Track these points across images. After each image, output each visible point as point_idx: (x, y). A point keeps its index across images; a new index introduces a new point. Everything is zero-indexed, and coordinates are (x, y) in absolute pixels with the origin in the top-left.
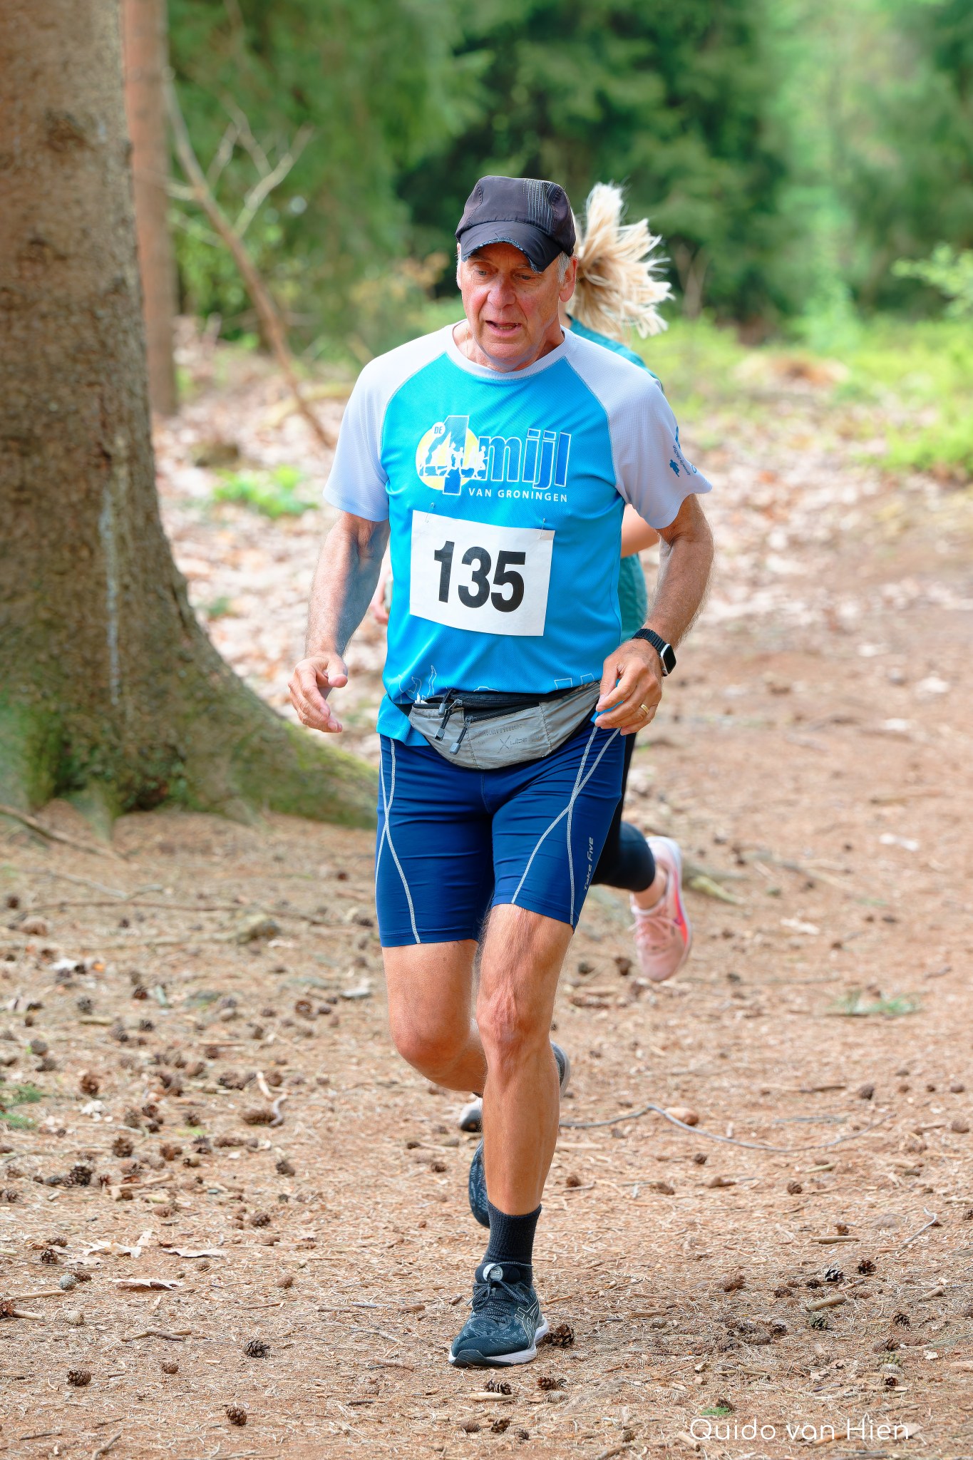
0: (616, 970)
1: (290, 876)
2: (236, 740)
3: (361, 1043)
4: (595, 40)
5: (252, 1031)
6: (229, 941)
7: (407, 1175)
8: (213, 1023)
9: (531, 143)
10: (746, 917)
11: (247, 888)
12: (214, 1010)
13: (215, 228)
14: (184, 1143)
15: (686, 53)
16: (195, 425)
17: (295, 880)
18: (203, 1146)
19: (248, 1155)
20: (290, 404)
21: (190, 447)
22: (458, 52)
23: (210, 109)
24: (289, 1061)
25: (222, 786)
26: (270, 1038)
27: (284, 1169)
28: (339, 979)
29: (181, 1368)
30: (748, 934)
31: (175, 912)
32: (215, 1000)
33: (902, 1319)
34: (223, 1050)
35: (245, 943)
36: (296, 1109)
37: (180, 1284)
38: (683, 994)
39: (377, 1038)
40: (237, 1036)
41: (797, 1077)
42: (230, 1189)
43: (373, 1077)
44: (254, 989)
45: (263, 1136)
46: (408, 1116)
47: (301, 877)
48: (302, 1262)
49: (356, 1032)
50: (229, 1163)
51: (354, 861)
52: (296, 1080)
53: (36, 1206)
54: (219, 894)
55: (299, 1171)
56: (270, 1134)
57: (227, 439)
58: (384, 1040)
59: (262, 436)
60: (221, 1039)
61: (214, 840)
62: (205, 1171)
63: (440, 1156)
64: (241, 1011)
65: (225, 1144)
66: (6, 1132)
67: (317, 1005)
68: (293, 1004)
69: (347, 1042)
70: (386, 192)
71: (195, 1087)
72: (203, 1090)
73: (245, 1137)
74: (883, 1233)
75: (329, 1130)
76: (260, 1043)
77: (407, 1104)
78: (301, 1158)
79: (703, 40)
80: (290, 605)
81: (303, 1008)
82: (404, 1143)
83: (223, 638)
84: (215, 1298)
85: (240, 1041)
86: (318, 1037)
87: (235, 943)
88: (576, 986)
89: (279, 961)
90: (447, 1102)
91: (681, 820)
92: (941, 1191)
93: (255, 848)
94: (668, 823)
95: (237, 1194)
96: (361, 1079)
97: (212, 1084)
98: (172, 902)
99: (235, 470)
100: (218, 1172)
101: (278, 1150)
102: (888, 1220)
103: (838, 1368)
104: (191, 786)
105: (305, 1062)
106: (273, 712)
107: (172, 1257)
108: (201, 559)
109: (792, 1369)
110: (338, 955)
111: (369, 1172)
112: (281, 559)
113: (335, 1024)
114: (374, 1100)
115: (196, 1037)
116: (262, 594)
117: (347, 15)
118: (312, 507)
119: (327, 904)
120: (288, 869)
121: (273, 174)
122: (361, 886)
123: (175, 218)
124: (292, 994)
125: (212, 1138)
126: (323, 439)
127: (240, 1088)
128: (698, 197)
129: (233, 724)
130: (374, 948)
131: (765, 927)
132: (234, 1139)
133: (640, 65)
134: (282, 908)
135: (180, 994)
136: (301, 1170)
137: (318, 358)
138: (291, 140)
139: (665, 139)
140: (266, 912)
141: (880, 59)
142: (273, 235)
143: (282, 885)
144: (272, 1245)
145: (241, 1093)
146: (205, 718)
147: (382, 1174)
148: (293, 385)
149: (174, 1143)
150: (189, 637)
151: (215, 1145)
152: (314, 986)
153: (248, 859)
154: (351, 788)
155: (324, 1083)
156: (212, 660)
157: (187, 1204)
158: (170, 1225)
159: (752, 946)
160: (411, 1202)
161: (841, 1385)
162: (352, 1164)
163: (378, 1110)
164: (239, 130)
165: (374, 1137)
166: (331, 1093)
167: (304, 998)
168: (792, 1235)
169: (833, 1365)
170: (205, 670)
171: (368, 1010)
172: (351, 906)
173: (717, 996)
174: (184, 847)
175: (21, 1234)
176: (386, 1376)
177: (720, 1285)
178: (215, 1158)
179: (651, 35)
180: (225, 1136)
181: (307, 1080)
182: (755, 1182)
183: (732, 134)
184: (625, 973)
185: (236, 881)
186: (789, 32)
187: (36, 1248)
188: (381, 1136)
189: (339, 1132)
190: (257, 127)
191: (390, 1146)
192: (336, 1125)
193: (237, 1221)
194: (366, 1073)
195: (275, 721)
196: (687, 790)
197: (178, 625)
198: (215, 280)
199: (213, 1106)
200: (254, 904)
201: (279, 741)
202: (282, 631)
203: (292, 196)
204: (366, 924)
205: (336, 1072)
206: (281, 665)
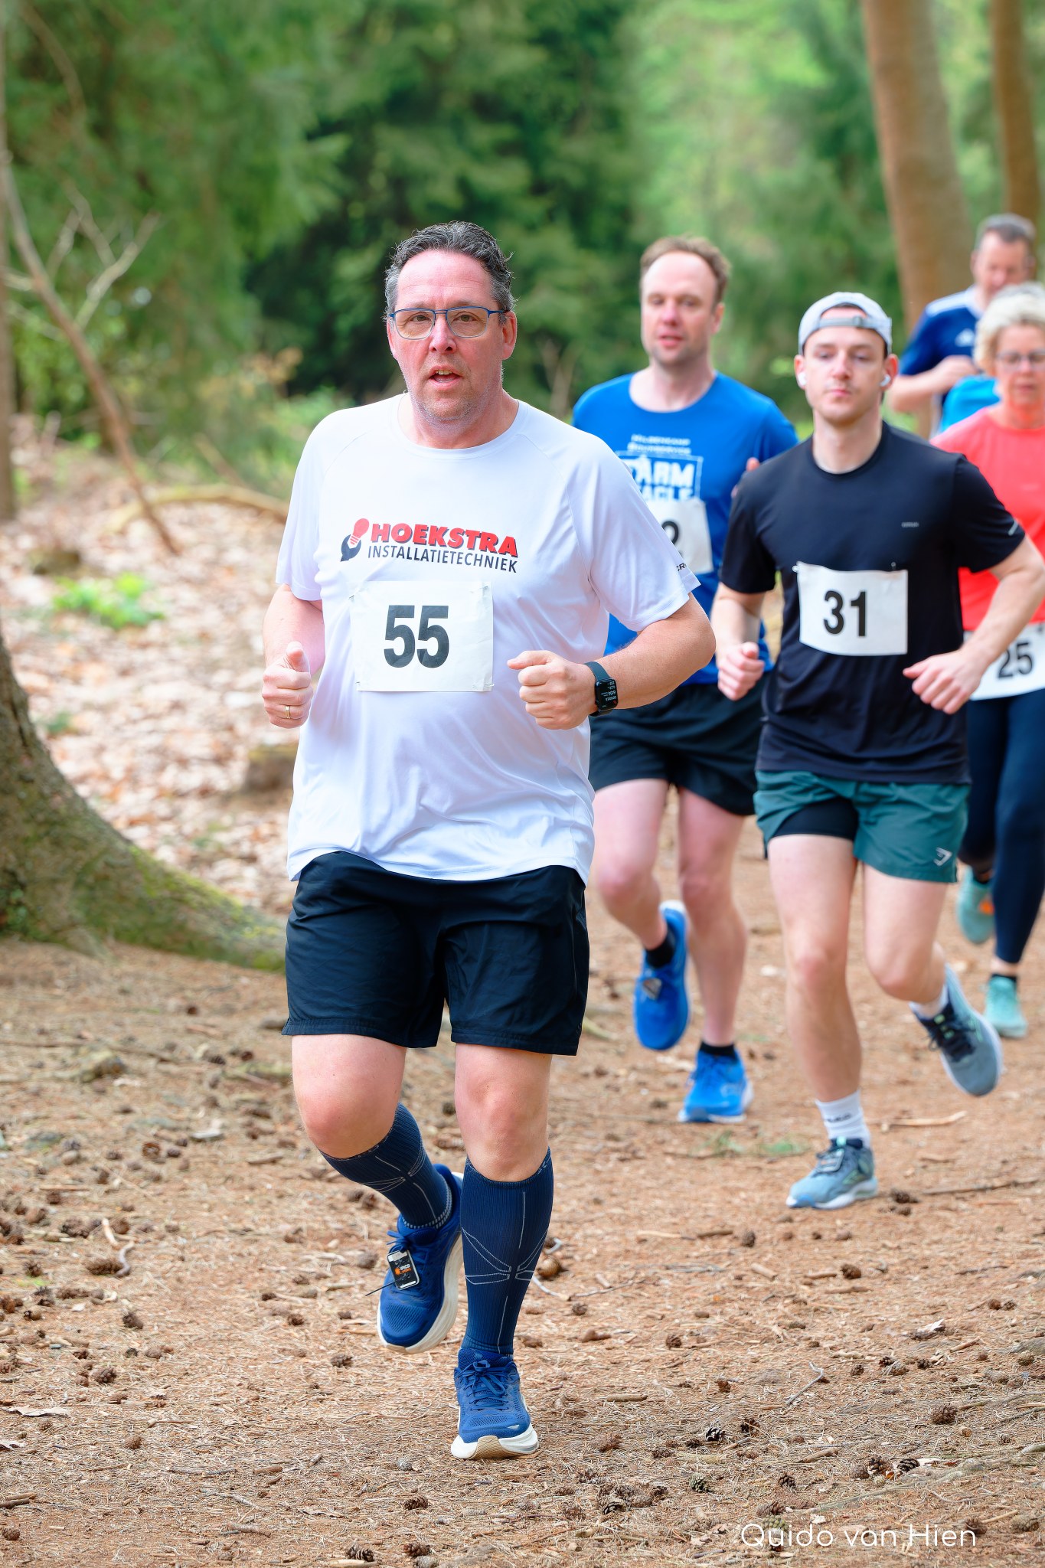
1: (136, 1010)
2: (79, 866)
3: (213, 1188)
4: (457, 124)
5: (97, 1175)
6: (72, 1079)
7: (262, 1328)
8: (55, 1166)
9: (388, 231)
10: (620, 1054)
11: (90, 1023)
12: (56, 1153)
13: (54, 320)
14: (25, 1294)
15: (553, 138)
16: (34, 530)
17: (142, 1014)
18: (45, 1298)
19: (93, 1307)
20: (134, 508)
21: (28, 554)
22: (311, 136)
23: (49, 194)
24: (137, 1207)
25: (65, 915)
26: (116, 1183)
27: (131, 1322)
28: (189, 1120)
29: (23, 1535)
30: (622, 1072)
31: (15, 1049)
32: (58, 1142)
33: (787, 1481)
34: (66, 1195)
35: (89, 1082)
36: (144, 1258)
37: (22, 1445)
39: (229, 1182)
40: (81, 1181)
41: (675, 1224)
42: (74, 1344)
43: (225, 1224)
44: (99, 1131)
45: (109, 1287)
46: (264, 1266)
47: (148, 1011)
48: (151, 1421)
49: (207, 1176)
50: (73, 1316)
51: (205, 994)
52: (143, 1227)
54: (61, 1029)
55: (147, 1324)
56: (116, 1285)
57: (68, 545)
58: (237, 1185)
59: (103, 541)
60: (63, 1184)
61: (57, 972)
62: (47, 1325)
63: (296, 1307)
64: (85, 1153)
65: (68, 1295)
67: (166, 1147)
68: (140, 1146)
69: (197, 1185)
70: (234, 281)
71: (36, 1235)
72: (45, 1238)
73: (90, 1288)
74: (767, 1389)
75: (179, 1280)
76: (105, 1188)
77: (261, 1253)
78: (149, 1310)
79: (571, 124)
80: (135, 722)
81: (151, 1150)
82: (259, 1295)
83: (64, 757)
84: (59, 1460)
85: (85, 1186)
86: (167, 1182)
87: (78, 1080)
88: (441, 1127)
89: (126, 1100)
90: (305, 1252)
92: (826, 1345)
93: (99, 981)
95: (81, 1349)
96: (213, 1226)
97: (54, 1232)
98: (11, 1038)
99: (76, 578)
100: (62, 1325)
101: (125, 1302)
102: (772, 1376)
103: (720, 1533)
104: (32, 914)
105: (153, 1209)
106: (118, 835)
107: (12, 1416)
108: (40, 672)
109: (671, 1534)
110: (188, 1094)
111: (222, 1324)
112: (125, 672)
113: (185, 1168)
114: (226, 1248)
115: (38, 1182)
116: (104, 709)
117: (194, 95)
118: (157, 617)
119: (176, 1040)
120: (135, 1003)
121: (116, 265)
122: (211, 1021)
123: (13, 309)
124: (139, 1135)
125: (55, 1289)
126: (169, 545)
127: (84, 1235)
128: (564, 289)
129: (76, 848)
130: (225, 1086)
131: (640, 1064)
132: (78, 1290)
133: (504, 150)
134: (128, 1045)
135: (19, 1136)
136: (149, 1323)
137: (163, 459)
138: (136, 228)
139: (531, 228)
140: (112, 1049)
141: (758, 145)
142: (116, 328)
143: (128, 1019)
144: (119, 1403)
145: (86, 1241)
146: (46, 841)
147: (236, 1327)
148: (138, 487)
149: (13, 1294)
150: (30, 755)
151: (58, 1297)
152: (163, 1127)
153: (91, 992)
154: (202, 917)
155: (173, 1230)
156: (54, 780)
157: (28, 1360)
158: (11, 1382)
159: (626, 1084)
160: (267, 1358)
161: (724, 1551)
162: (203, 1316)
163: (231, 1259)
164: (82, 217)
165: (226, 1288)
166: (181, 1241)
167: (152, 1140)
168: (670, 1392)
169: (715, 1529)
170: (47, 791)
171: (220, 1153)
172: (201, 1043)
173: (589, 1138)
174: (24, 979)
176: (241, 1543)
177: (594, 1446)
178: (58, 1310)
179: (517, 118)
180: (68, 1286)
181: (156, 1228)
182: (632, 1335)
183: (601, 224)
185: (81, 1015)
186: (662, 117)
188: (234, 1287)
189: (190, 1282)
190: (100, 213)
191: (243, 1297)
192: (187, 1276)
193: (81, 1378)
194: (218, 1219)
195: (121, 845)
197: (18, 743)
198: (53, 376)
199: (56, 1254)
200: (98, 1040)
201: (124, 867)
202: (126, 749)
203: (136, 287)
204: (218, 1061)
205: (186, 1219)
206: (126, 786)
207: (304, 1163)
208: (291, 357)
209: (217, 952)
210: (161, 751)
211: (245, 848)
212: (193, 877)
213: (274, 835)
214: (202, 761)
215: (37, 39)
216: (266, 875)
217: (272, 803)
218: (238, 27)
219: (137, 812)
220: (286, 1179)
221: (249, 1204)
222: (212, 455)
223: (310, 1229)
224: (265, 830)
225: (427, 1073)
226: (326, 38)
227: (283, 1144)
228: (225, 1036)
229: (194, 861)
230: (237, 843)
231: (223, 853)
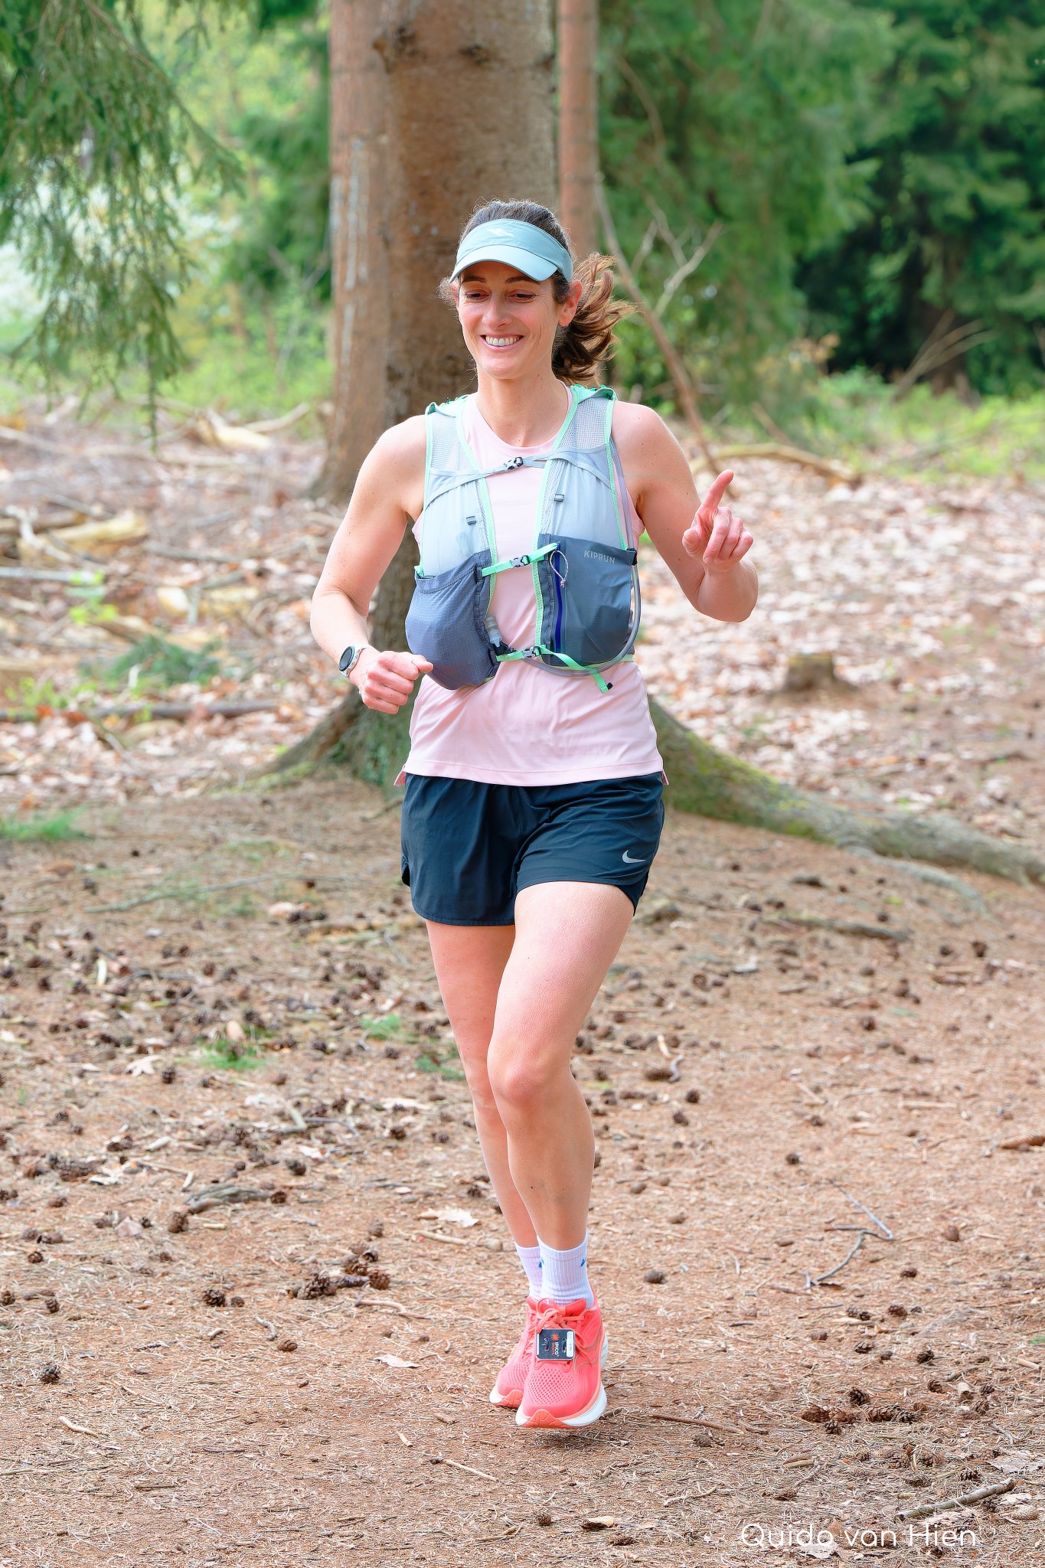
0: (972, 952)
1: (690, 867)
3: (749, 1012)
4: (969, 152)
5: (654, 1000)
8: (620, 992)
9: (913, 237)
12: (622, 981)
14: (593, 1095)
17: (695, 870)
18: (609, 1098)
19: (648, 1107)
20: (702, 460)
22: (849, 160)
24: (686, 1026)
26: (670, 1006)
27: (679, 1120)
28: (731, 956)
32: (623, 972)
34: (629, 1016)
35: (650, 924)
36: (691, 1068)
38: (1032, 974)
39: (762, 1007)
40: (641, 1004)
42: (633, 1136)
43: (758, 1041)
44: (657, 964)
45: (662, 1091)
47: (700, 867)
48: (693, 1200)
49: (744, 1002)
50: (632, 1113)
51: (746, 855)
52: (691, 1043)
53: (465, 1147)
55: (692, 1121)
56: (668, 1089)
58: (768, 1010)
60: (627, 1006)
62: (611, 1120)
64: (646, 982)
65: (629, 1096)
66: (441, 1083)
67: (711, 978)
68: (690, 977)
69: (736, 1011)
70: (786, 281)
71: (604, 1047)
72: (612, 1050)
73: (647, 1092)
75: (720, 1086)
76: (660, 1010)
80: (697, 634)
81: (700, 981)
85: (644, 1009)
86: (711, 1006)
87: (641, 923)
88: (938, 965)
89: (680, 939)
91: (1033, 824)
94: (1022, 826)
95: (638, 1140)
96: (748, 1043)
97: (619, 1045)
100: (622, 1121)
101: (675, 1102)
105: (700, 1028)
106: (679, 725)
110: (730, 935)
113: (727, 995)
114: (758, 1061)
115: (607, 1004)
116: (673, 624)
117: (753, 128)
119: (722, 891)
121: (687, 264)
122: (750, 876)
124: (690, 968)
125: (618, 1091)
127: (643, 1048)
130: (761, 930)
132: (636, 1093)
133: (1008, 172)
134: (683, 894)
136: (695, 1120)
137: (725, 422)
138: (704, 237)
139: (1030, 236)
140: (669, 897)
142: (689, 316)
143: (684, 874)
144: (667, 1185)
145: (644, 1053)
148: (704, 445)
151: (620, 1098)
152: (709, 962)
154: (745, 792)
155: (716, 1046)
162: (738, 1116)
163: (763, 1070)
164: (659, 221)
166: (722, 1054)
167: (700, 972)
171: (756, 984)
172: (742, 894)
175: (450, 1171)
178: (620, 1108)
179: (1019, 147)
180: (629, 1090)
181: (701, 1043)
184: (981, 955)
187: (463, 1183)
188: (764, 1093)
190: (675, 224)
192: (726, 1083)
194: (752, 1037)
195: (679, 732)
196: (1039, 798)
198: (638, 356)
199: (619, 1063)
200: (658, 891)
202: (689, 656)
203: (707, 284)
204: (756, 908)
205: (727, 1036)
206: (688, 686)
207: (824, 993)
208: (832, 341)
209: (757, 821)
210: (717, 658)
211: (784, 737)
212: (741, 760)
213: (808, 727)
214: (751, 666)
215: (627, 82)
216: (801, 759)
217: (807, 701)
218: (791, 71)
219: (698, 707)
220: (808, 1006)
221: (779, 1025)
222: (765, 419)
223: (828, 1047)
224: (801, 722)
225: (928, 921)
226: (862, 81)
227: (808, 977)
228: (762, 889)
229: (743, 747)
230: (777, 733)
231: (766, 741)
